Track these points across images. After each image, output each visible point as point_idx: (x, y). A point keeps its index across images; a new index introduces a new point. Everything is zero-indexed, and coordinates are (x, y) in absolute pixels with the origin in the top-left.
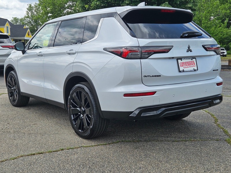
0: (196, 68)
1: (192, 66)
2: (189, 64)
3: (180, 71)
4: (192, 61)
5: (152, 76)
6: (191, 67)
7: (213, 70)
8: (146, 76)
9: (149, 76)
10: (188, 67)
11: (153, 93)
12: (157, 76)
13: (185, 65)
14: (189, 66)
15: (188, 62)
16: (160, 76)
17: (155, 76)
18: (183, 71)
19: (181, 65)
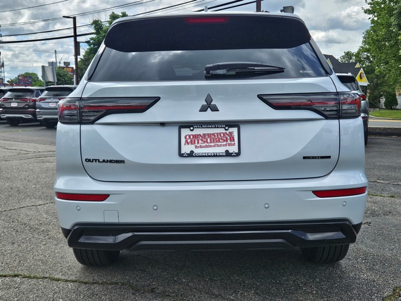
0: (234, 149)
1: (225, 143)
2: (215, 139)
3: (181, 155)
4: (227, 132)
5: (104, 161)
6: (218, 146)
7: (305, 158)
8: (89, 160)
9: (96, 160)
10: (211, 146)
11: (102, 197)
12: (117, 162)
13: (200, 142)
14: (213, 144)
15: (213, 134)
16: (123, 162)
17: (111, 161)
18: (191, 155)
19: (189, 141)
